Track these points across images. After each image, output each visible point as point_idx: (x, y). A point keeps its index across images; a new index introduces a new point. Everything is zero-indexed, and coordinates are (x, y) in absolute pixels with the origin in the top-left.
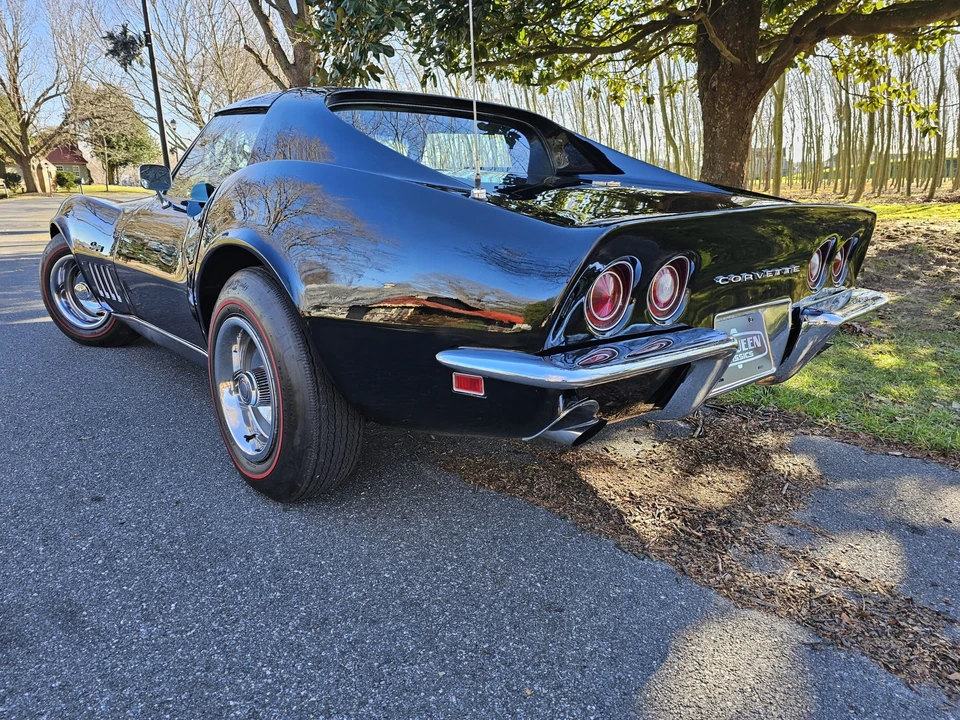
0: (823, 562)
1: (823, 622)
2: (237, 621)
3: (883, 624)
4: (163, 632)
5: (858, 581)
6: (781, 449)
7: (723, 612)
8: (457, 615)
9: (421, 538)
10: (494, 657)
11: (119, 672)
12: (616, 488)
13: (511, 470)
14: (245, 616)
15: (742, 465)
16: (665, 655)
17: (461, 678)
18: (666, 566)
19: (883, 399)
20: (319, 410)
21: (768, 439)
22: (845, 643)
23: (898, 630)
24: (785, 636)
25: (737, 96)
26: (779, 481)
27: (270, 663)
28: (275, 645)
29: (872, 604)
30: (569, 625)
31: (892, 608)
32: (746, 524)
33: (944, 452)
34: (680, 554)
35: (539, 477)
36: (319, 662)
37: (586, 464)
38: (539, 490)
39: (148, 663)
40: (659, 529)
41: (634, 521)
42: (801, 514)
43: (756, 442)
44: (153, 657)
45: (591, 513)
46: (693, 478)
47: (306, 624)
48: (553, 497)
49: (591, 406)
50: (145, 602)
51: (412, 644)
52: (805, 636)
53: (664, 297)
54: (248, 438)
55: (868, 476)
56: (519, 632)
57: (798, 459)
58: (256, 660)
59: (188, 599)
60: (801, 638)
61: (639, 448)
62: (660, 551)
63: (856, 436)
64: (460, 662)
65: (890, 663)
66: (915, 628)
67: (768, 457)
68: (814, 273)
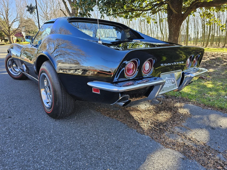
0: (188, 136)
1: (186, 152)
2: (38, 149)
3: (202, 153)
4: (19, 152)
5: (196, 141)
6: (181, 107)
7: (161, 149)
8: (94, 149)
9: (88, 129)
10: (101, 160)
11: (6, 162)
12: (139, 117)
13: (113, 112)
14: (40, 148)
15: (171, 111)
16: (145, 160)
17: (92, 165)
18: (148, 137)
19: (208, 95)
20: (62, 96)
21: (178, 105)
22: (191, 158)
23: (206, 155)
24: (176, 156)
25: (177, 21)
26: (180, 115)
27: (44, 160)
28: (46, 156)
29: (200, 148)
30: (122, 152)
31: (205, 149)
32: (170, 126)
33: (222, 109)
34: (152, 134)
35: (120, 113)
36: (56, 160)
37: (132, 110)
38: (119, 117)
39: (13, 160)
40: (148, 127)
41: (142, 125)
42: (184, 124)
43: (175, 105)
44: (15, 158)
45: (131, 123)
46: (158, 114)
47: (55, 151)
48: (123, 119)
49: (127, 96)
50: (16, 144)
51: (81, 156)
52: (181, 156)
53: (147, 69)
54: (47, 103)
55: (202, 114)
56: (109, 153)
57: (185, 110)
58: (41, 159)
59: (27, 143)
60: (180, 156)
61: (146, 106)
62: (147, 133)
63: (200, 104)
64: (92, 161)
65: (203, 163)
66: (210, 154)
67: (177, 109)
68: (188, 64)
